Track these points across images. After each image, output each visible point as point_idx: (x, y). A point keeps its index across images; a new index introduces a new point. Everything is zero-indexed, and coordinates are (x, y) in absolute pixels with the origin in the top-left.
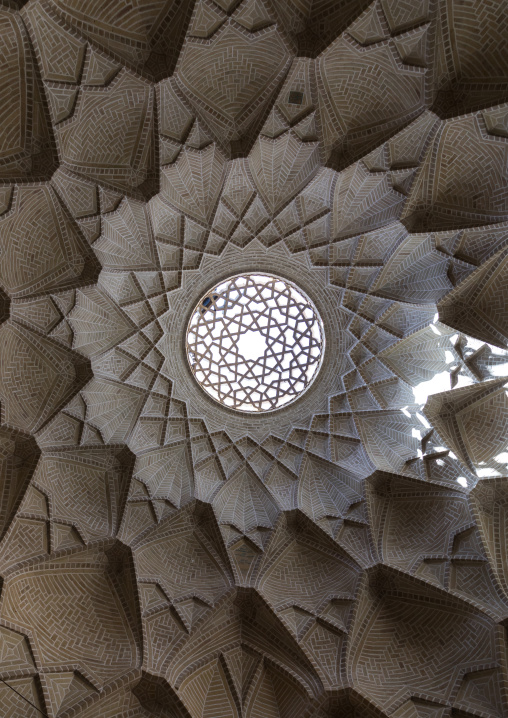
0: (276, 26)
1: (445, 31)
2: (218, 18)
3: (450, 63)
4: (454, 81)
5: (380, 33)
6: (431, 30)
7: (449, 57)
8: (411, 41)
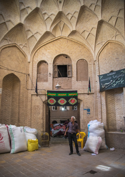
0: (66, 15)
1: (42, 19)
2: (74, 15)
3: (39, 15)
4: (38, 12)
5: (51, 16)
6: (44, 19)
7: (40, 16)
8: (46, 17)
